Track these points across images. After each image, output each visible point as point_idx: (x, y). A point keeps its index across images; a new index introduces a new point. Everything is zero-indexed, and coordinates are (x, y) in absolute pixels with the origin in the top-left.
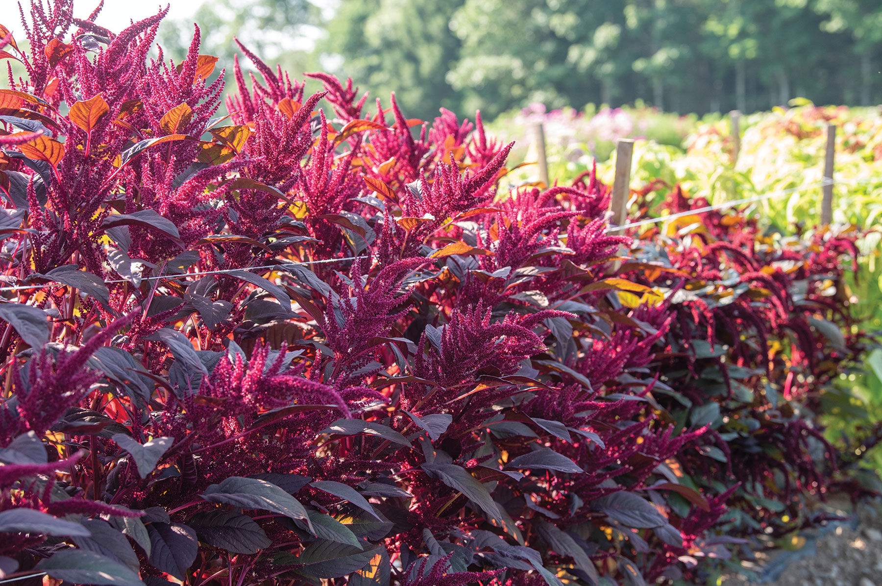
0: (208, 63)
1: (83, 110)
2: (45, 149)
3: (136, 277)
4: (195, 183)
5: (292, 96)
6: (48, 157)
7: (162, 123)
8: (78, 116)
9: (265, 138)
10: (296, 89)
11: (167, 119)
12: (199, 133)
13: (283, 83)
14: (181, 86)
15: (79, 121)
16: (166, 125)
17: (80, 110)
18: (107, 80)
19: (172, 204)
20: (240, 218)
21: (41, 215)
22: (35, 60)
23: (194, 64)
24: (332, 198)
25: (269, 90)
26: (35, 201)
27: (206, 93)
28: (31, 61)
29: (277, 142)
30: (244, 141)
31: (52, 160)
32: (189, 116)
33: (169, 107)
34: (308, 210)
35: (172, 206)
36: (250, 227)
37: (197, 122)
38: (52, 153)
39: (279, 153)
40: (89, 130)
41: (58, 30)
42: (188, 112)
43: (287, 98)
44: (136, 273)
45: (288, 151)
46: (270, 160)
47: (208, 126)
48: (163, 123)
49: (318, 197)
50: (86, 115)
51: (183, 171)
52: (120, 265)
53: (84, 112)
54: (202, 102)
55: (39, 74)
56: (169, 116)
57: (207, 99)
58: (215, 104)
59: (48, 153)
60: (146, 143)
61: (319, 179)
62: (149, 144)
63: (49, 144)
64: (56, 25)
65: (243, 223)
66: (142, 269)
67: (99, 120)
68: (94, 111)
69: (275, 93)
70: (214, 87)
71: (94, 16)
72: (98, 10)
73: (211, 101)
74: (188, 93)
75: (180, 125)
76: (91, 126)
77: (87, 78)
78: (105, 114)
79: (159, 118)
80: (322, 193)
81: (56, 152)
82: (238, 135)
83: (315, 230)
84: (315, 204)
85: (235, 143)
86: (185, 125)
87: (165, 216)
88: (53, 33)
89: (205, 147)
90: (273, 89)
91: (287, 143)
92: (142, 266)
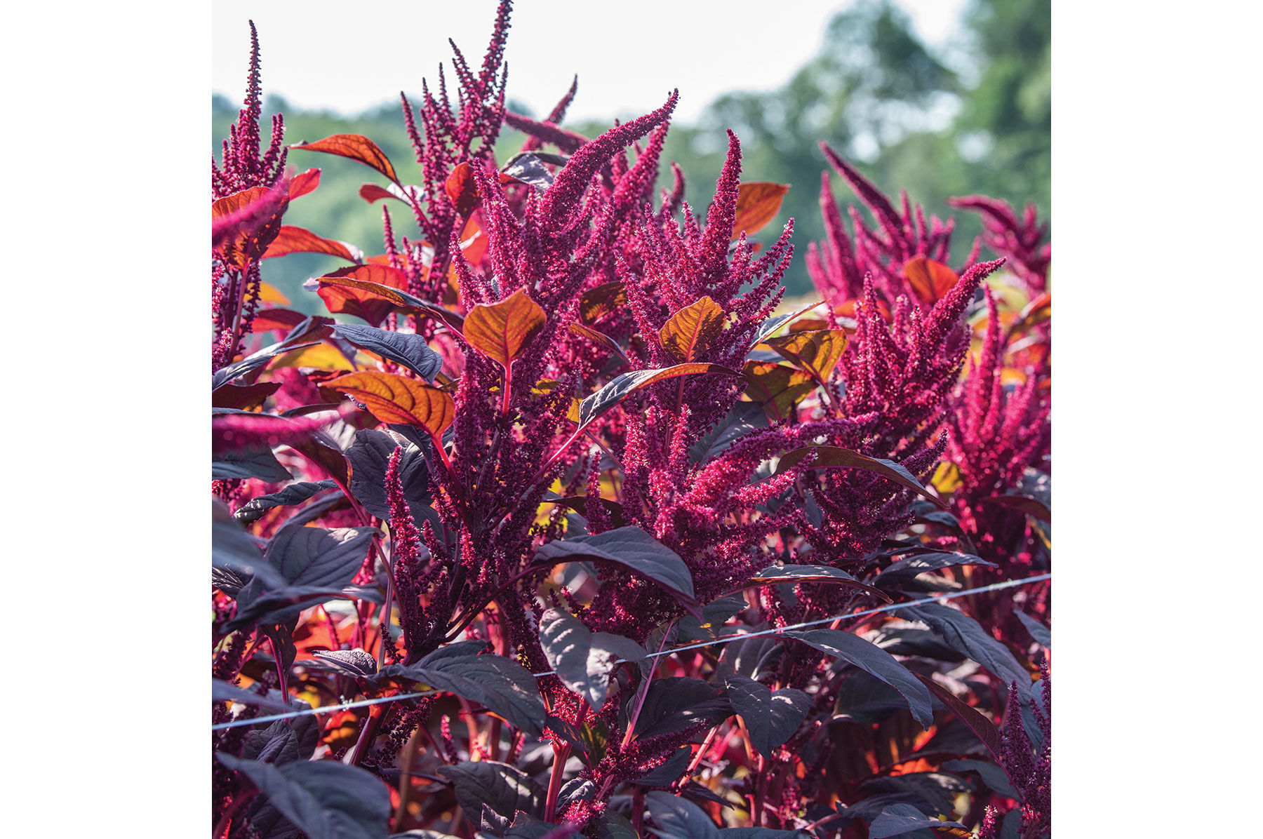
0: (768, 196)
1: (490, 321)
2: (414, 404)
3: (596, 686)
4: (728, 468)
5: (929, 252)
6: (422, 418)
7: (663, 335)
8: (483, 334)
9: (878, 354)
10: (937, 237)
11: (672, 328)
12: (743, 351)
13: (912, 226)
14: (703, 259)
15: (484, 343)
16: (672, 340)
17: (484, 322)
18: (549, 253)
19: (681, 510)
20: (827, 522)
21: (414, 533)
22: (433, 203)
23: (729, 213)
24: (1008, 454)
25: (887, 240)
26: (402, 505)
27: (755, 271)
28: (425, 207)
29: (902, 358)
30: (836, 359)
31: (432, 426)
32: (720, 320)
33: (678, 303)
34: (961, 477)
35: (681, 517)
36: (846, 539)
37: (738, 330)
38: (430, 412)
39: (906, 381)
40: (507, 360)
41: (476, 144)
42: (714, 314)
43: (920, 256)
44: (596, 677)
45: (924, 377)
46: (887, 397)
47: (761, 334)
48: (665, 337)
49: (981, 451)
50: (499, 331)
51: (709, 429)
52: (566, 657)
53: (494, 326)
54: (746, 289)
55: (440, 231)
56: (676, 323)
57: (758, 283)
58: (774, 294)
59: (420, 412)
60: (630, 382)
61: (983, 418)
62: (637, 382)
63: (420, 394)
64: (472, 136)
65: (831, 530)
66: (610, 667)
67: (527, 341)
68: (514, 323)
69: (897, 245)
70: (770, 258)
71: (558, 113)
72: (566, 101)
73: (764, 286)
74: (719, 271)
75: (701, 340)
76: (511, 353)
77: (506, 250)
78: (539, 327)
79: (659, 325)
80: (990, 444)
81: (437, 410)
82: (823, 349)
83: (974, 514)
84: (975, 466)
85: (817, 363)
86: (712, 339)
87: (666, 540)
88: (466, 150)
89: (758, 371)
90: (892, 236)
91: (922, 362)
92: (612, 659)
